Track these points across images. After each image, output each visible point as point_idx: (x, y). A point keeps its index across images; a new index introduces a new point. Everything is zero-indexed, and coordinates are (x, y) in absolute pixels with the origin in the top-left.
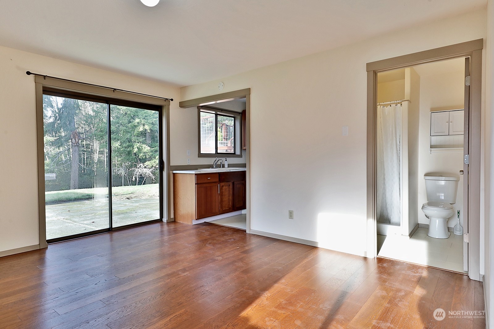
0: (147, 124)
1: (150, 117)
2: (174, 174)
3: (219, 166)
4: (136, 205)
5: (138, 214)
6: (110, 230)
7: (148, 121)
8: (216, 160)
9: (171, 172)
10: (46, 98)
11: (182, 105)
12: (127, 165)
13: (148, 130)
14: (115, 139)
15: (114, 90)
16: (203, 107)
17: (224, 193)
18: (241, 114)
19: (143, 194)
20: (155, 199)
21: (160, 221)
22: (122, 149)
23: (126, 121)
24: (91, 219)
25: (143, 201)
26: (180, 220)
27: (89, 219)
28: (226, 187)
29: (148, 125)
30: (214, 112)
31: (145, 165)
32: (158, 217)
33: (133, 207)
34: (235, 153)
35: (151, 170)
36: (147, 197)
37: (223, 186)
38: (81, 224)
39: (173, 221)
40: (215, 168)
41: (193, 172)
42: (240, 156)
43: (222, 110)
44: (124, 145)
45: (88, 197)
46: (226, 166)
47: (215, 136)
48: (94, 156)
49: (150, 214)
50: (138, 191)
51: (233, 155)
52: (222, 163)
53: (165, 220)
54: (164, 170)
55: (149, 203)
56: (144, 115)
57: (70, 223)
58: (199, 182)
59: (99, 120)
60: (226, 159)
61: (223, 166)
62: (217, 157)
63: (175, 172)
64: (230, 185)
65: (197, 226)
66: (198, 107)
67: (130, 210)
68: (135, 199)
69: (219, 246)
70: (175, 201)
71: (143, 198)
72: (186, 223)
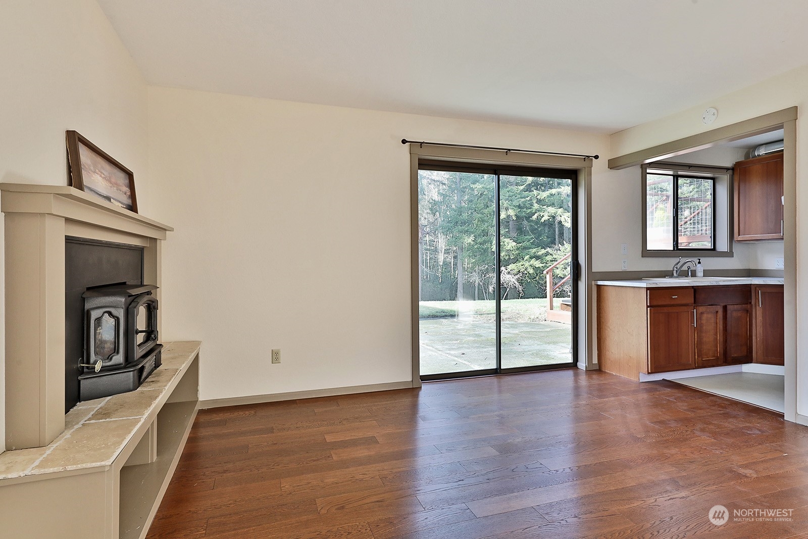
0: (512, 207)
1: (516, 197)
2: (599, 286)
3: (684, 274)
4: (514, 332)
5: (523, 347)
6: (498, 372)
7: (513, 203)
8: (679, 262)
9: (593, 282)
10: (422, 173)
11: (613, 164)
12: (483, 269)
13: (513, 217)
14: (467, 231)
15: (507, 152)
16: (651, 165)
17: (704, 327)
18: (730, 172)
19: (519, 315)
20: (541, 324)
21: (573, 366)
22: (476, 247)
23: (482, 206)
24: (459, 348)
25: (523, 327)
26: (608, 369)
27: (454, 347)
28: (710, 316)
29: (513, 209)
30: (671, 173)
31: (509, 270)
32: (569, 359)
33: (511, 335)
34: (714, 249)
35: (516, 277)
36: (526, 320)
37: (702, 313)
38: (447, 355)
39: (597, 370)
40: (677, 277)
41: (643, 284)
42: (729, 254)
43: (691, 166)
44: (479, 240)
45: (444, 314)
46: (700, 273)
47: (674, 217)
48: (439, 257)
49: (544, 350)
50: (509, 310)
51: (713, 251)
52: (692, 268)
53: (582, 364)
54: (580, 280)
55: (533, 330)
56: (508, 194)
57: (432, 351)
58: (655, 303)
59: (447, 206)
60: (699, 260)
61: (694, 274)
62: (682, 257)
63: (600, 283)
64: (717, 312)
65: (650, 386)
66: (642, 165)
67: (509, 340)
68: (508, 322)
69: (730, 441)
70: (600, 334)
71: (521, 321)
72: (624, 376)
